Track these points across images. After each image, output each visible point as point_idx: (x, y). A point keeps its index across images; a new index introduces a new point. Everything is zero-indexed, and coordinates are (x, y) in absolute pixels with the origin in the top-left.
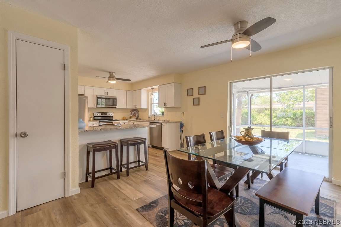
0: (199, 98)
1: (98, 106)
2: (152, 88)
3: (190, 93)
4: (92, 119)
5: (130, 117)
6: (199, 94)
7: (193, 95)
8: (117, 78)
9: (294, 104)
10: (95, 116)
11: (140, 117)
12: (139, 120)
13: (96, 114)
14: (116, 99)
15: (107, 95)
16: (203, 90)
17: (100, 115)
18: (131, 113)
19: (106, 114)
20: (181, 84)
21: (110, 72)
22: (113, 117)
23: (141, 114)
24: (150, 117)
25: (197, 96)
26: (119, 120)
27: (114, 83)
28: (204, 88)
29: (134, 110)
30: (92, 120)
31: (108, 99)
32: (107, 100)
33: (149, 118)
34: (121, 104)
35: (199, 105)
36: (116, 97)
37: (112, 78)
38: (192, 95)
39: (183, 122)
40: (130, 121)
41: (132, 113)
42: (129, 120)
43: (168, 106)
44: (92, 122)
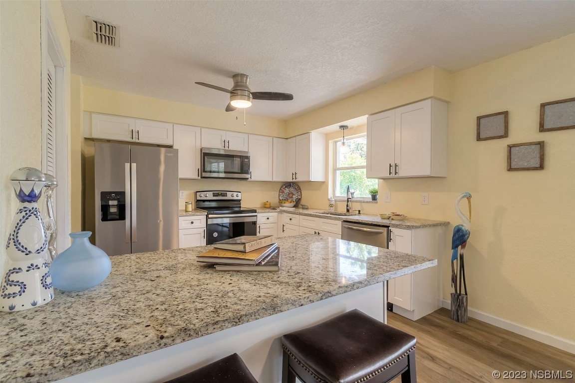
0: (541, 144)
1: (204, 175)
2: (341, 127)
3: (493, 127)
4: (190, 208)
5: (281, 202)
6: (542, 129)
7: (505, 136)
8: (253, 91)
10: (199, 198)
11: (303, 202)
12: (301, 211)
13: (203, 194)
14: (248, 158)
15: (227, 148)
17: (210, 196)
18: (281, 191)
19: (225, 195)
20: (447, 102)
21: (235, 76)
22: (239, 201)
23: (307, 196)
24: (333, 203)
25: (532, 137)
26: (255, 211)
27: (247, 109)
29: (288, 185)
30: (190, 210)
31: (228, 157)
32: (229, 161)
33: (331, 206)
34: (260, 170)
35: (541, 168)
36: (247, 152)
37: (239, 92)
38: (502, 133)
39: (466, 227)
40: (282, 212)
41: (283, 192)
42: (278, 210)
43: (402, 173)
44: (190, 215)
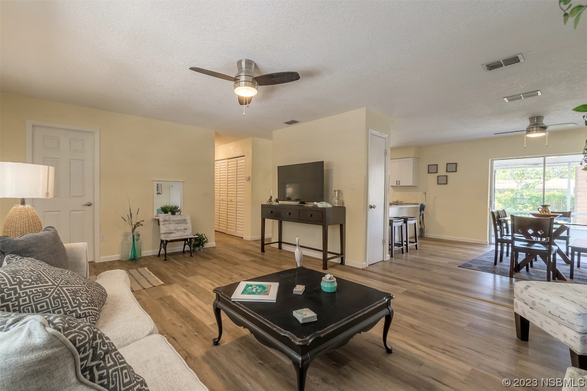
0: (447, 176)
3: (433, 169)
6: (447, 171)
7: (437, 172)
9: (536, 184)
16: (453, 167)
20: (418, 159)
25: (445, 173)
28: (455, 165)
35: (446, 184)
39: (424, 204)
43: (401, 184)
